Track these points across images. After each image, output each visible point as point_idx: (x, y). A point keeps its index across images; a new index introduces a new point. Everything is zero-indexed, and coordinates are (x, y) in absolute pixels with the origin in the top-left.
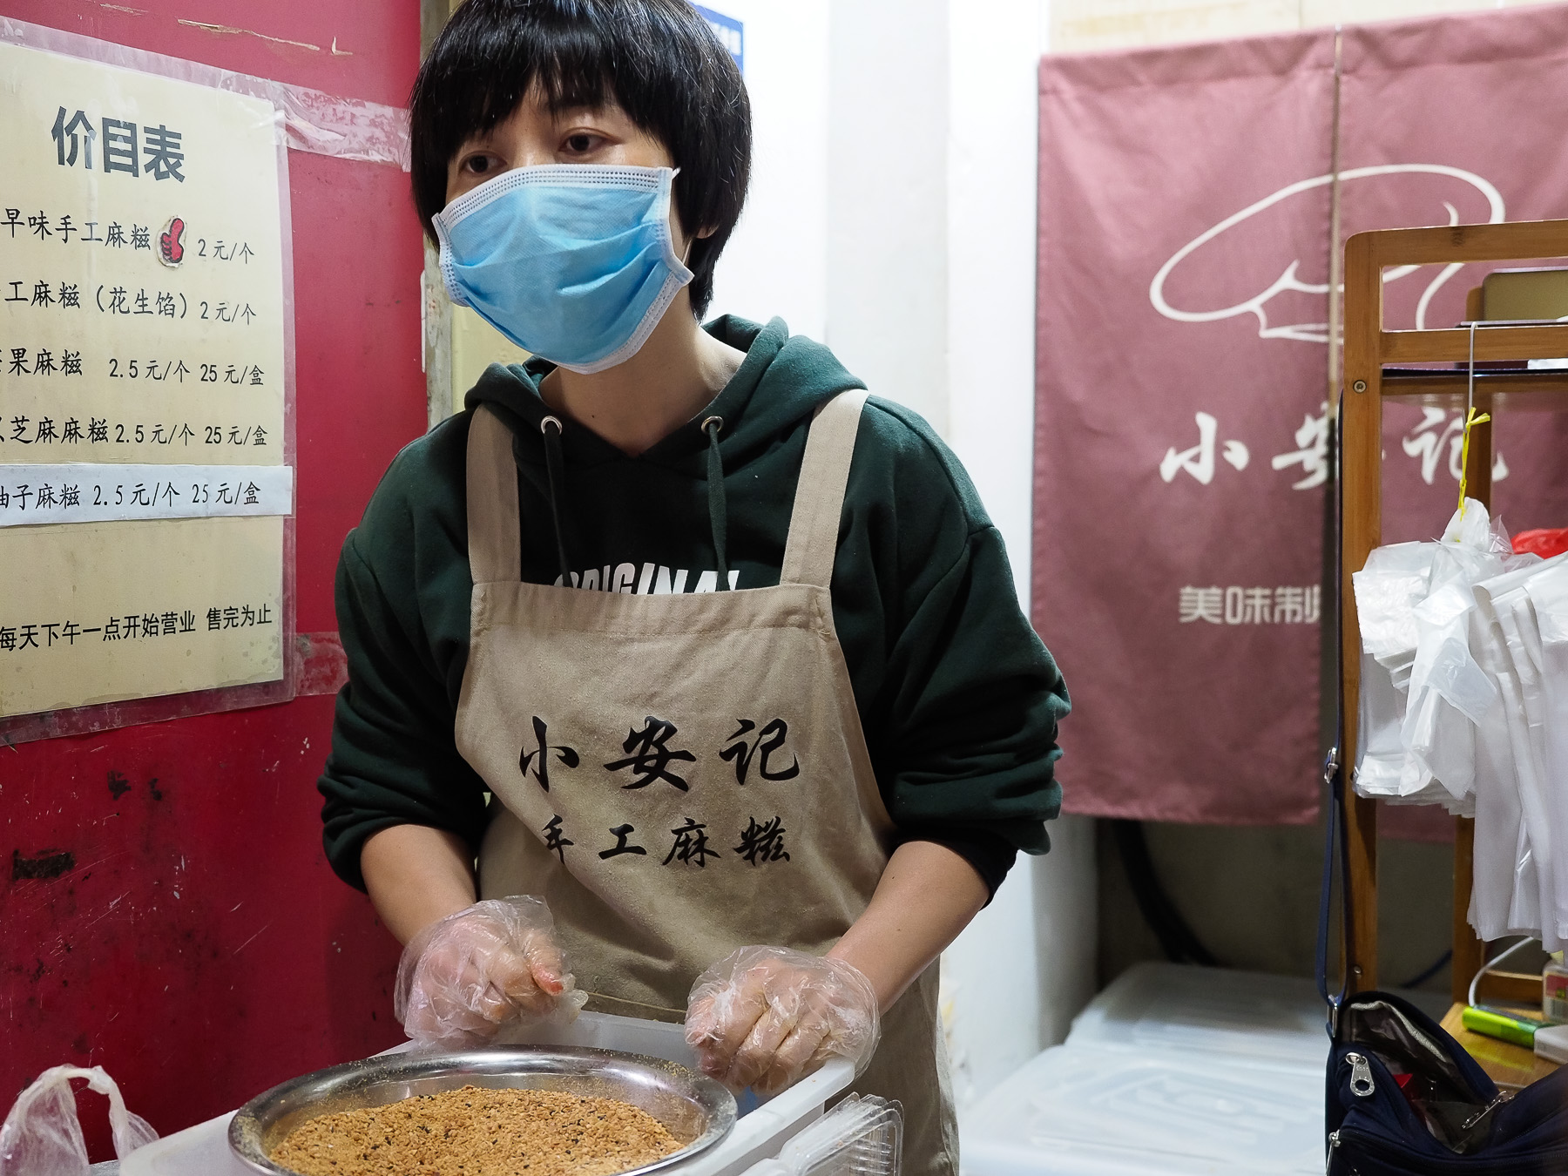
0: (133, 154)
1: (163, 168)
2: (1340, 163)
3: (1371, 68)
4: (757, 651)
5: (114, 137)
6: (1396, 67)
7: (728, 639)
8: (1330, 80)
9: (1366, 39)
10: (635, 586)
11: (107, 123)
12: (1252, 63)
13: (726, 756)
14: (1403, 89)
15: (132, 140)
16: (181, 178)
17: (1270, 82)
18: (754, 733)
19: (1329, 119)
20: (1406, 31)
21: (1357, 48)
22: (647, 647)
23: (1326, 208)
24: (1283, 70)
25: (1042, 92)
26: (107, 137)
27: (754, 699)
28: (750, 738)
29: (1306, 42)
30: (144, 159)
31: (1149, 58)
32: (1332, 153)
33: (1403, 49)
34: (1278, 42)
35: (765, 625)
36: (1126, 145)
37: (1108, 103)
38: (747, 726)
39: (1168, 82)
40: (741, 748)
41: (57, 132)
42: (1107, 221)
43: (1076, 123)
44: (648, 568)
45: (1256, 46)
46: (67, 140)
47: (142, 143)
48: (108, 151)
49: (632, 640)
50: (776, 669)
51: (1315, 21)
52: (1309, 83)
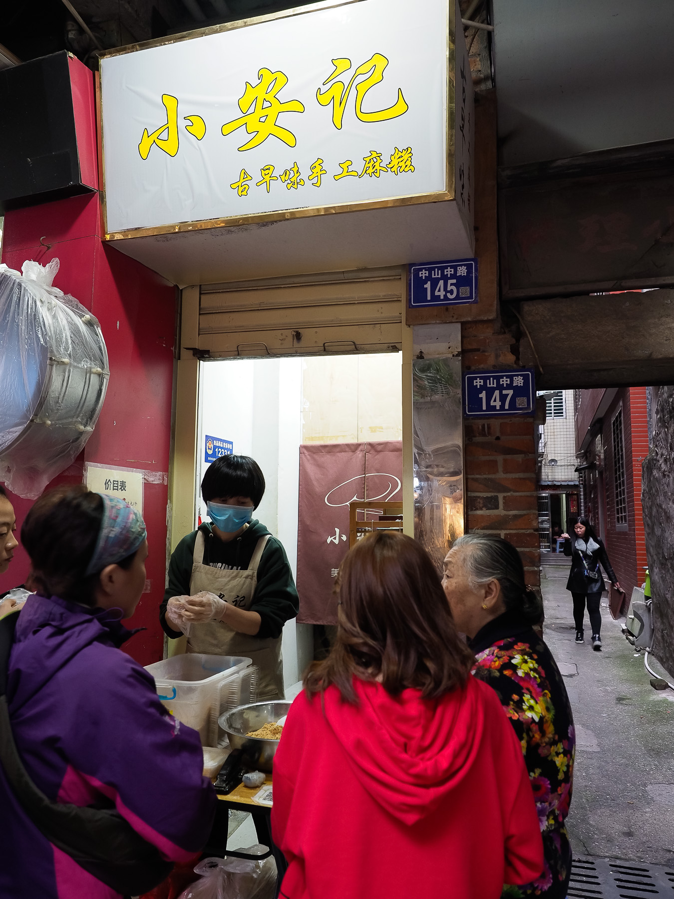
0: (118, 487)
1: (123, 489)
2: (366, 472)
3: (372, 452)
4: (242, 582)
5: (115, 484)
6: (378, 452)
7: (237, 579)
8: (364, 454)
9: (370, 444)
10: (221, 568)
11: (114, 481)
12: (347, 449)
13: (233, 602)
14: (379, 457)
15: (118, 484)
16: (125, 490)
17: (351, 453)
18: (239, 598)
19: (364, 463)
20: (380, 444)
21: (369, 447)
22: (222, 579)
23: (363, 482)
24: (354, 451)
25: (300, 453)
26: (114, 484)
27: (240, 592)
28: (238, 599)
29: (359, 445)
30: (119, 487)
31: (325, 447)
32: (365, 470)
33: (379, 448)
34: (353, 445)
35: (244, 578)
36: (319, 466)
37: (315, 456)
38: (238, 596)
39: (329, 452)
40: (236, 601)
41: (105, 484)
42: (315, 483)
43: (308, 460)
44: (224, 565)
45: (348, 445)
46: (107, 485)
47: (119, 484)
48: (114, 486)
49: (219, 578)
50: (245, 586)
51: (360, 441)
52: (359, 454)
